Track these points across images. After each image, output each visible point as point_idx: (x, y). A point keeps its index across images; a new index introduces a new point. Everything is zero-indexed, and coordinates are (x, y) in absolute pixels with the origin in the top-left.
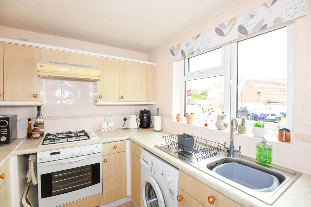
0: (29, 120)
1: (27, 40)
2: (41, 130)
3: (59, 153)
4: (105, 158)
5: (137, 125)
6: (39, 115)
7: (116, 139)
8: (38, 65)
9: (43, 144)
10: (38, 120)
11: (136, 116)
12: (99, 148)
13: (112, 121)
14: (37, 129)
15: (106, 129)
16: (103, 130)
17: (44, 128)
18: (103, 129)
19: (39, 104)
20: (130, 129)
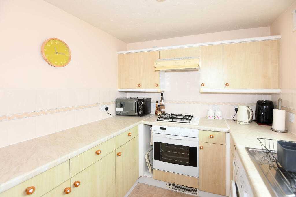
0: (157, 102)
1: (156, 47)
2: (162, 110)
3: (165, 129)
4: (201, 144)
5: (249, 118)
6: (162, 99)
7: (213, 129)
8: (155, 63)
9: (157, 120)
10: (161, 103)
11: (248, 107)
12: (195, 133)
13: (219, 110)
14: (160, 109)
15: (211, 116)
16: (209, 118)
17: (165, 109)
18: (209, 116)
19: (162, 91)
20: (239, 121)
